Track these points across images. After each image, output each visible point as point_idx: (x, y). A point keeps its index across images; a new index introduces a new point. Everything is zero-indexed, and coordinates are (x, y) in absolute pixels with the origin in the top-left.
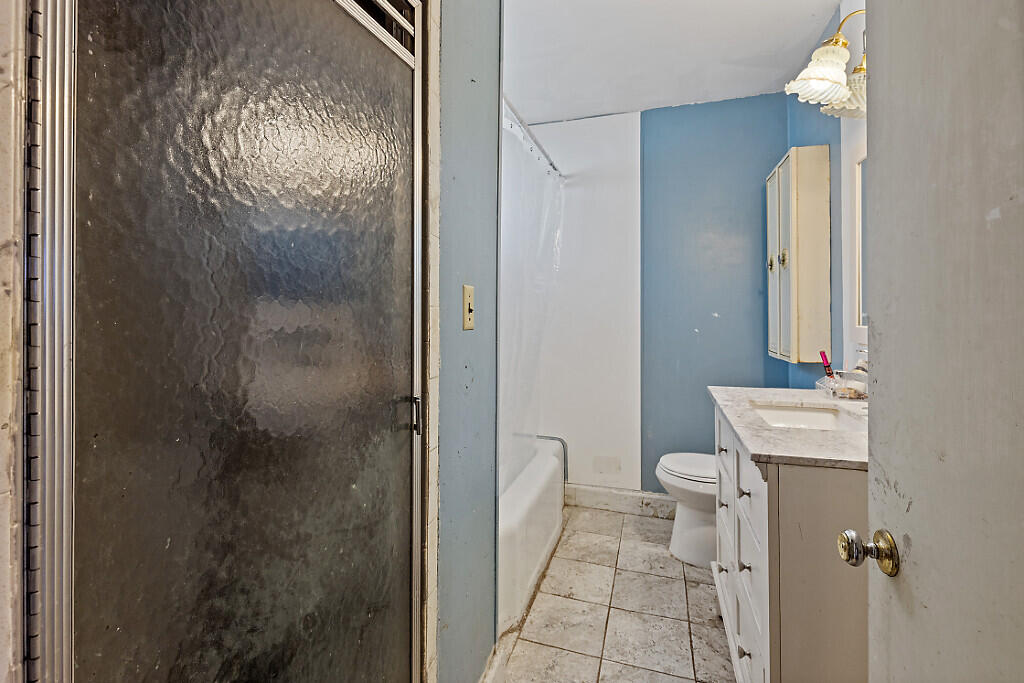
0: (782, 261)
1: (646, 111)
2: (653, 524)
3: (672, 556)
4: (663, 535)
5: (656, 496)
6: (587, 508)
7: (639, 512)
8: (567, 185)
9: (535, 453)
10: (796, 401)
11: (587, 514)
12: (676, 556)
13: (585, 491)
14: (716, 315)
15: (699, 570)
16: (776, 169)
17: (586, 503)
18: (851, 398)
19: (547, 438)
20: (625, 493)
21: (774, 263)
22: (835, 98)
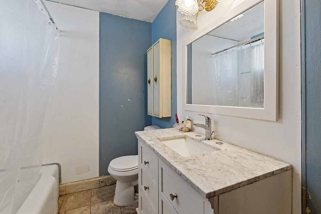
0: (156, 80)
1: (101, 12)
2: (105, 190)
3: (115, 205)
4: (110, 195)
5: (106, 177)
6: (71, 194)
7: (99, 186)
8: (61, 36)
9: (40, 175)
10: (173, 136)
11: (72, 197)
12: (117, 204)
13: (71, 185)
14: (129, 100)
15: (127, 208)
16: (152, 47)
17: (72, 191)
18: (188, 131)
19: (48, 165)
20: (92, 180)
21: (151, 81)
22: (190, 13)
